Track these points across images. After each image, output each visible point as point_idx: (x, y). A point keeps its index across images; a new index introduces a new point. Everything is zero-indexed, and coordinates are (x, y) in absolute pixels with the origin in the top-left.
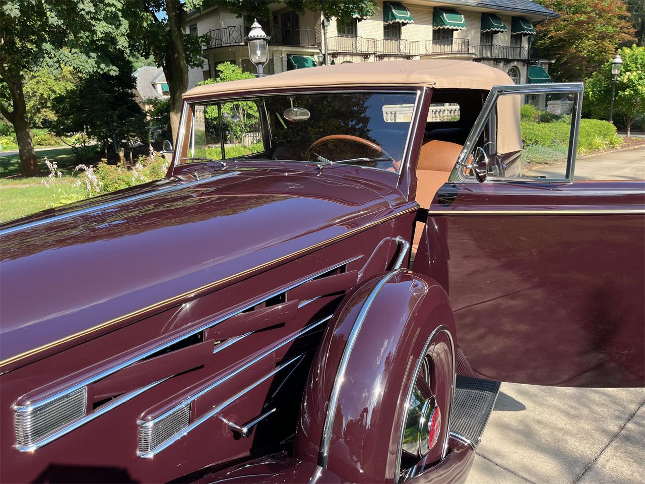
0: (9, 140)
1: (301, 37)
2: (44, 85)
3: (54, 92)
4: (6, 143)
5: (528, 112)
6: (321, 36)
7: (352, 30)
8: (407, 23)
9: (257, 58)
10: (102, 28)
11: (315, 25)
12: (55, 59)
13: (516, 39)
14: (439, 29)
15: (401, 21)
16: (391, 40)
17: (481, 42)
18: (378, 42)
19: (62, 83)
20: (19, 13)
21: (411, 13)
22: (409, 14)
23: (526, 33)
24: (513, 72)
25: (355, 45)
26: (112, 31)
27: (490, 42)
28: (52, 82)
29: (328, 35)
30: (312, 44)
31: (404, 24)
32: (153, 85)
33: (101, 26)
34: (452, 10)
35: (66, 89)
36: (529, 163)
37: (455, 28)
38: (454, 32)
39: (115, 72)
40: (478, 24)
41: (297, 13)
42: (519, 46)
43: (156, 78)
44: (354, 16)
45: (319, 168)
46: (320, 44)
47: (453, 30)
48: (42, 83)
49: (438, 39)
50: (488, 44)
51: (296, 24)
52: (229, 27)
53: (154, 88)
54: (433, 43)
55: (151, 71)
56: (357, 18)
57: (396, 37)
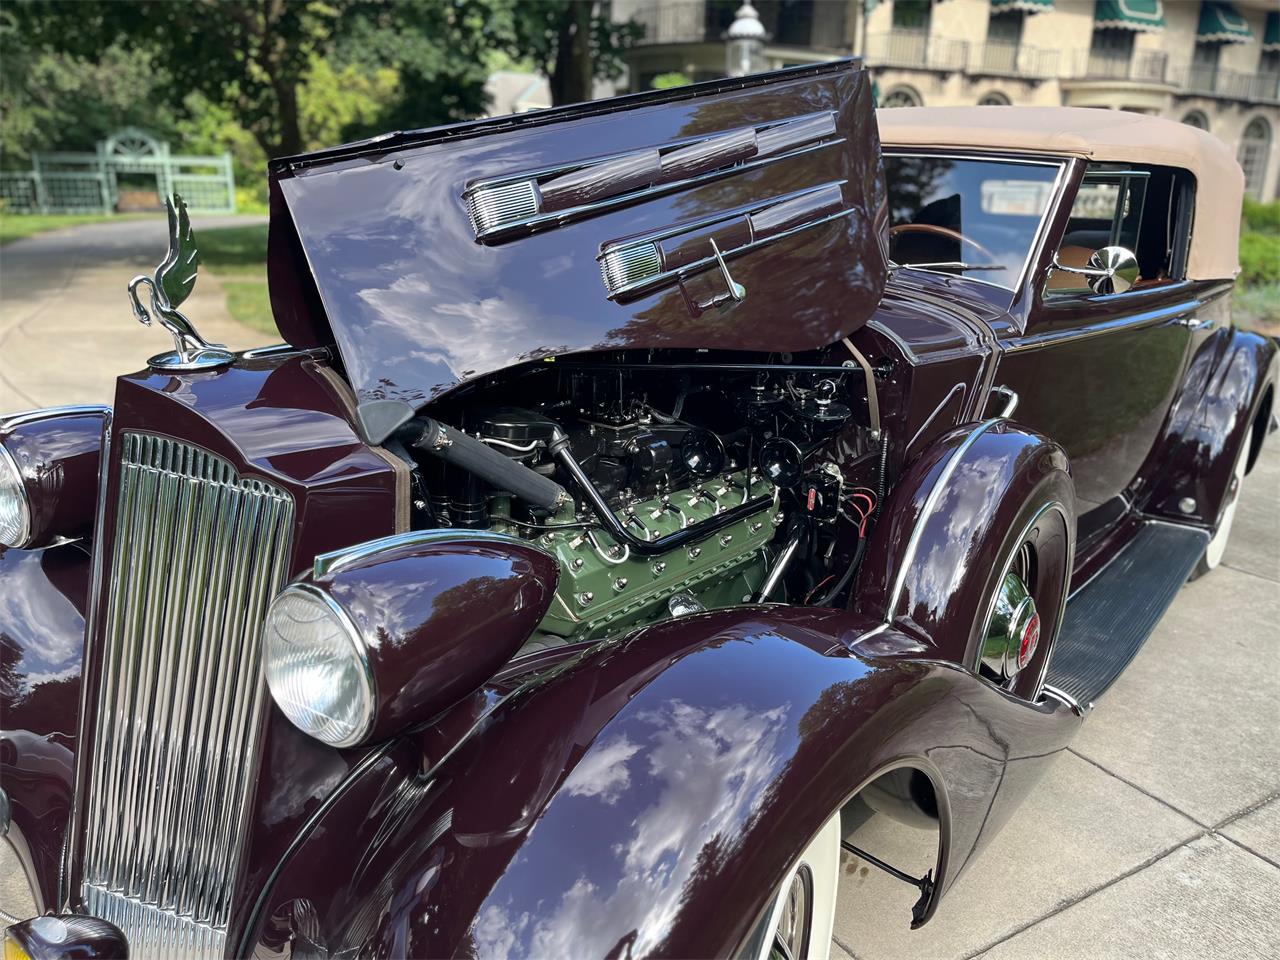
0: (248, 194)
3: (335, 111)
7: (921, 18)
8: (1039, 11)
11: (847, 5)
13: (1272, 60)
14: (1107, 27)
15: (1025, 7)
16: (1000, 45)
17: (1192, 61)
18: (972, 47)
19: (351, 96)
24: (1257, 130)
25: (924, 50)
27: (1212, 61)
28: (332, 93)
29: (872, 29)
30: (836, 45)
31: (1031, 13)
37: (1139, 28)
38: (1138, 36)
40: (1192, 21)
42: (1275, 75)
46: (850, 44)
47: (1135, 32)
49: (1102, 47)
50: (1207, 65)
52: (676, 4)
54: (1090, 55)
55: (511, 82)
57: (1012, 38)
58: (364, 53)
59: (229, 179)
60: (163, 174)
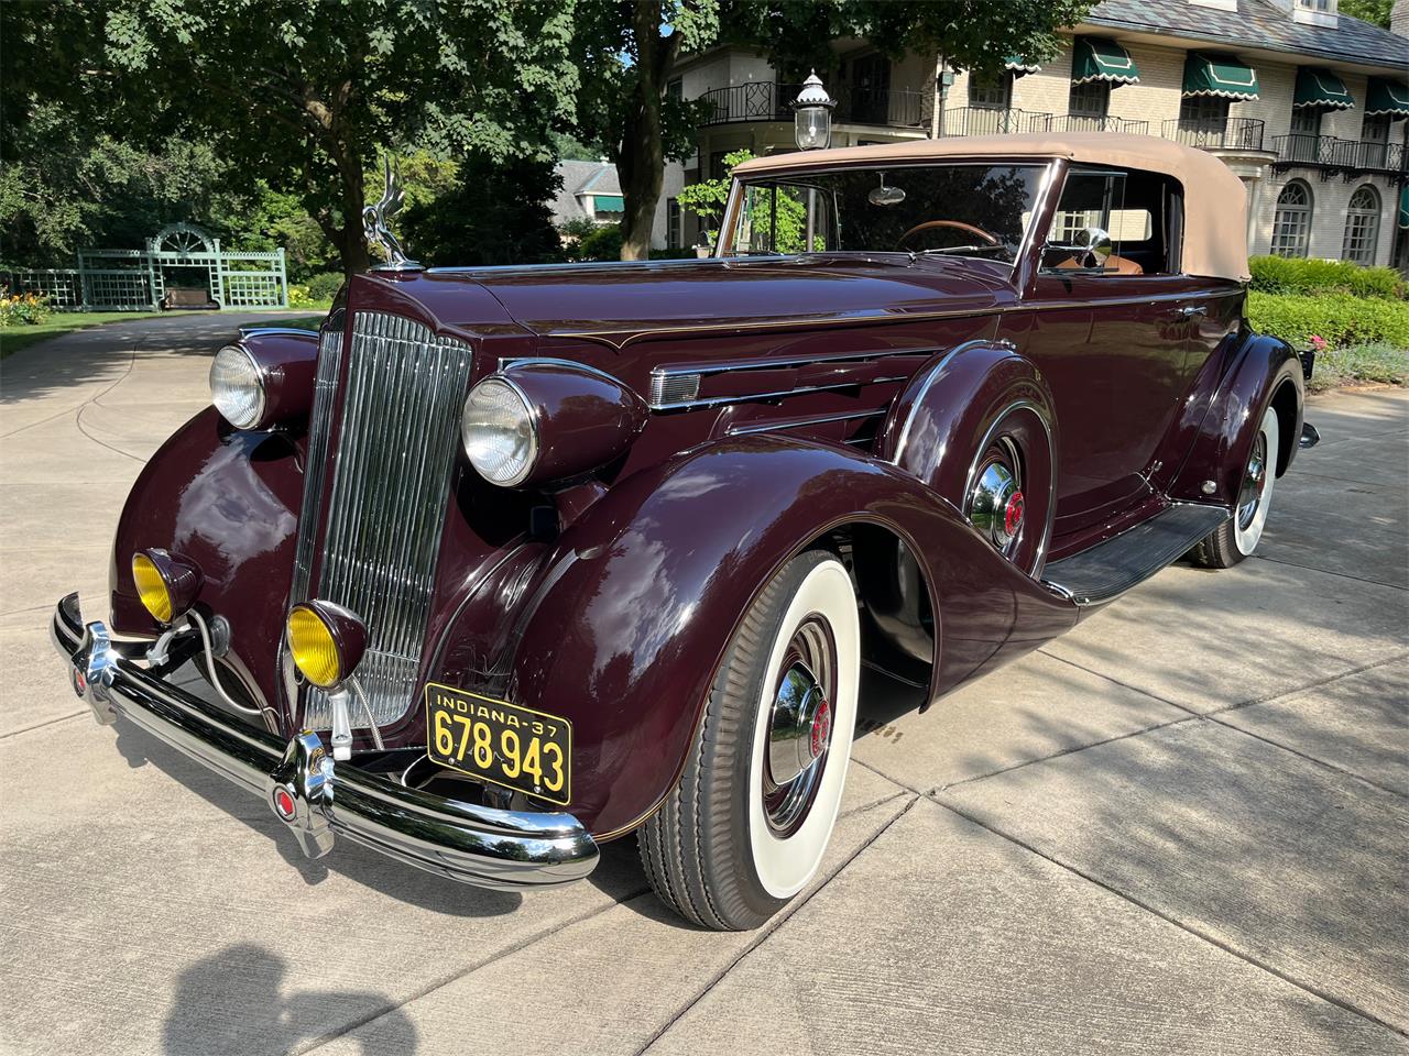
0: (302, 291)
1: (891, 108)
2: (375, 188)
4: (297, 296)
5: (1382, 283)
6: (933, 106)
7: (1001, 93)
8: (1125, 82)
9: (809, 140)
10: (530, 76)
11: (923, 83)
12: (444, 132)
13: (1376, 126)
14: (1197, 96)
15: (1110, 78)
16: (1083, 117)
17: (1292, 127)
18: (1054, 120)
20: (392, 48)
21: (1134, 62)
22: (1130, 64)
23: (1398, 113)
24: (1365, 199)
25: (1003, 125)
26: (549, 81)
27: (1314, 129)
29: (948, 104)
30: (913, 122)
31: (1116, 84)
32: (578, 198)
33: (530, 72)
34: (1230, 58)
35: (415, 199)
36: (1356, 377)
37: (1232, 96)
38: (1232, 105)
39: (546, 156)
40: (1288, 91)
41: (890, 58)
42: (1381, 141)
43: (584, 184)
44: (1009, 66)
45: (911, 259)
46: (928, 123)
47: (1228, 100)
48: (373, 185)
49: (1194, 117)
50: (1307, 133)
51: (883, 81)
52: (746, 84)
53: (580, 204)
54: (1181, 126)
55: (577, 169)
56: (1014, 70)
57: (1096, 110)
58: (435, 136)
59: (283, 275)
60: (214, 269)
